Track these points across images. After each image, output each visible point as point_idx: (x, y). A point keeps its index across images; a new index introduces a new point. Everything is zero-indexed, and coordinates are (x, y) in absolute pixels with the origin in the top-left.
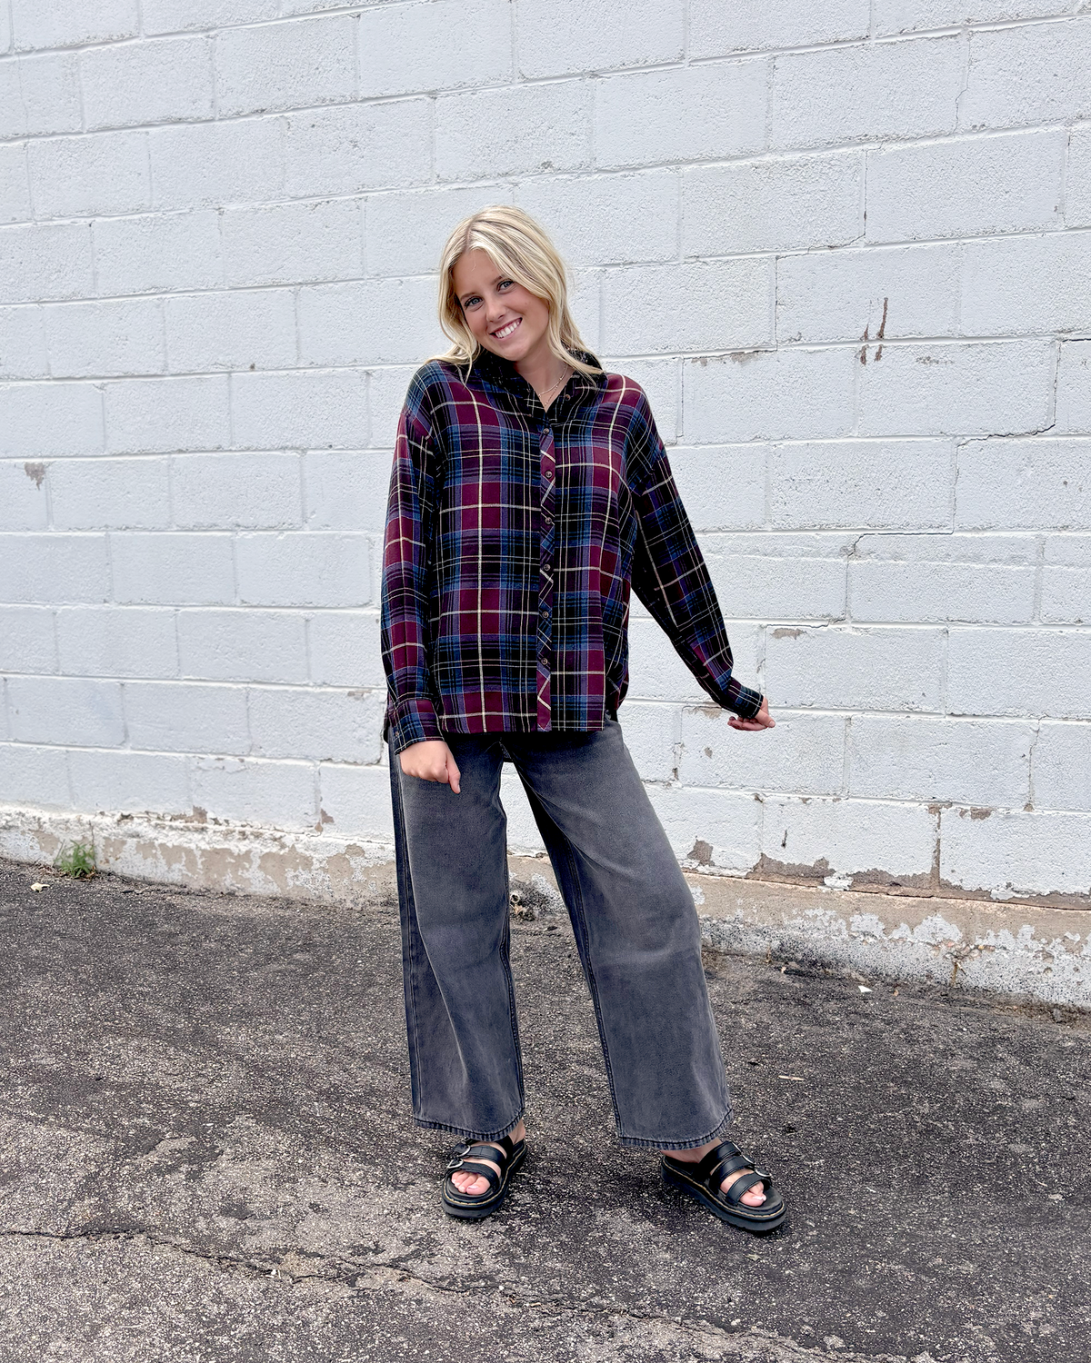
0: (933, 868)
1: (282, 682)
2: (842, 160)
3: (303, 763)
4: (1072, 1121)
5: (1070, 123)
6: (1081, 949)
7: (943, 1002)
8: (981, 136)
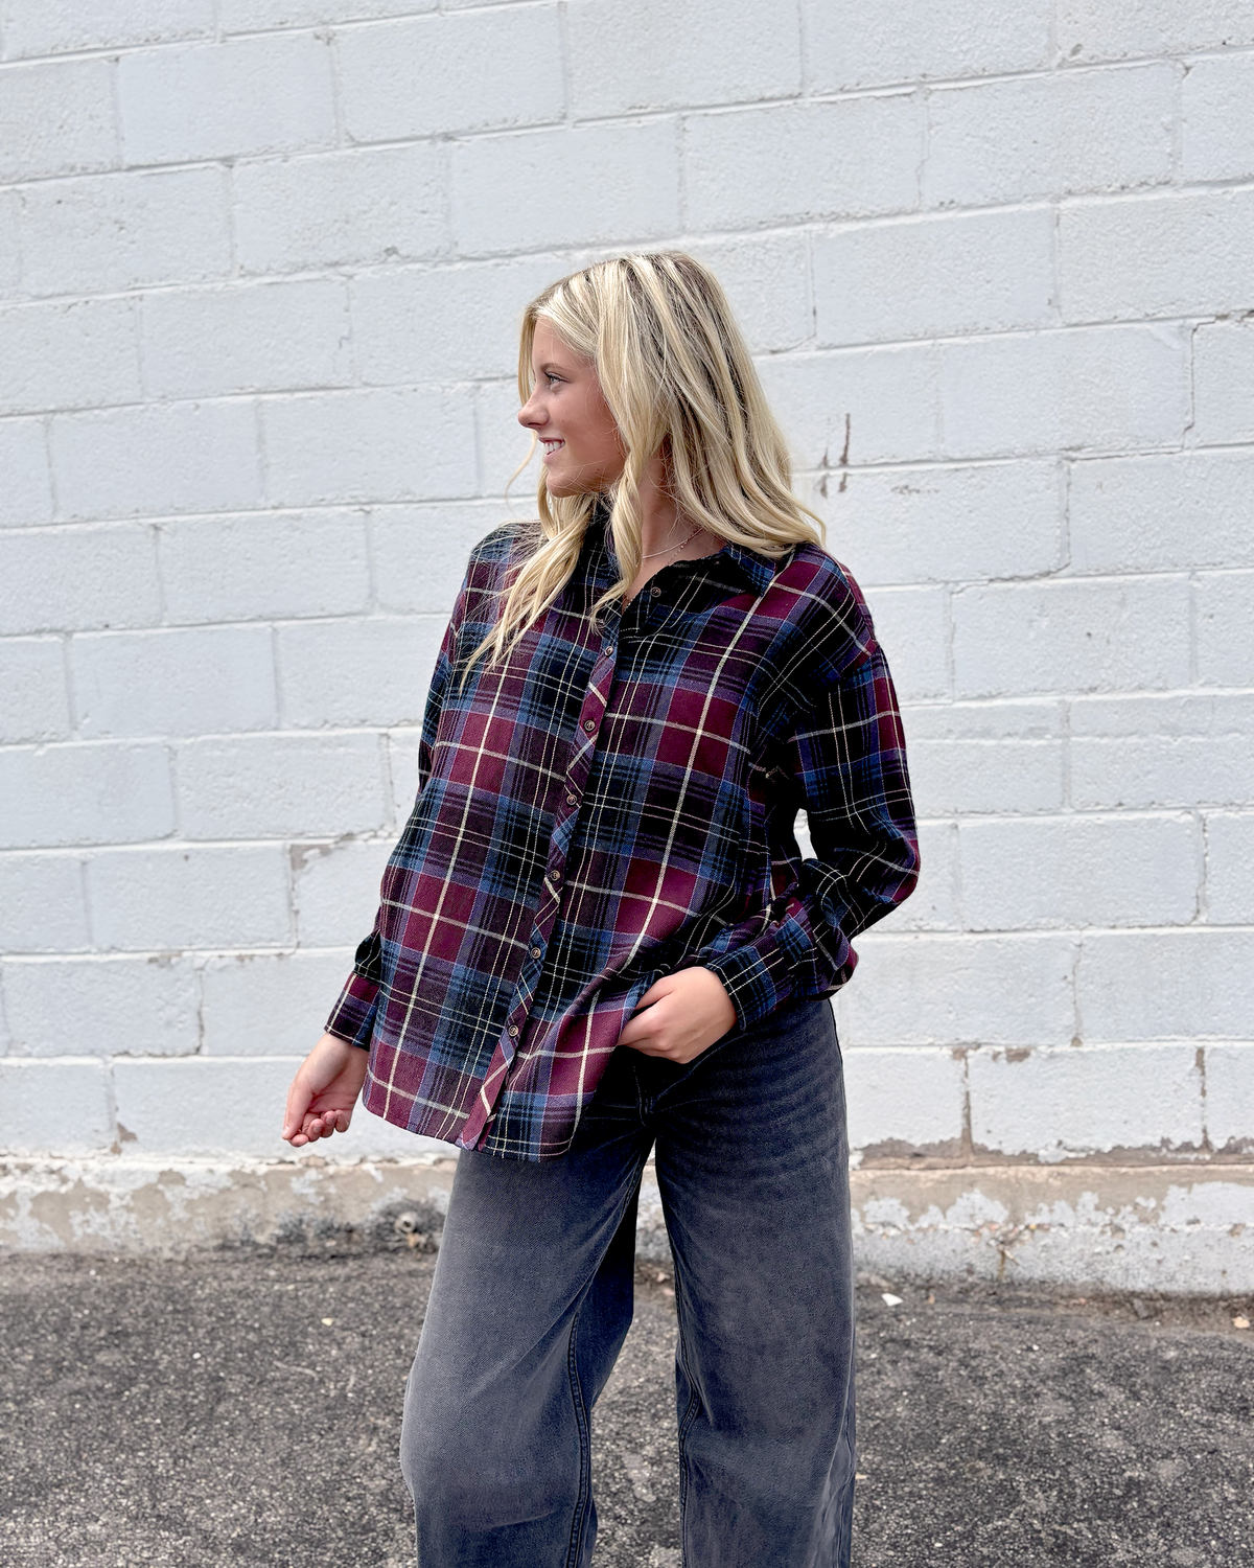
0: (964, 1130)
1: (51, 950)
2: (780, 243)
3: (87, 1061)
5: (1057, 200)
6: (1157, 1217)
7: (992, 1305)
8: (950, 214)
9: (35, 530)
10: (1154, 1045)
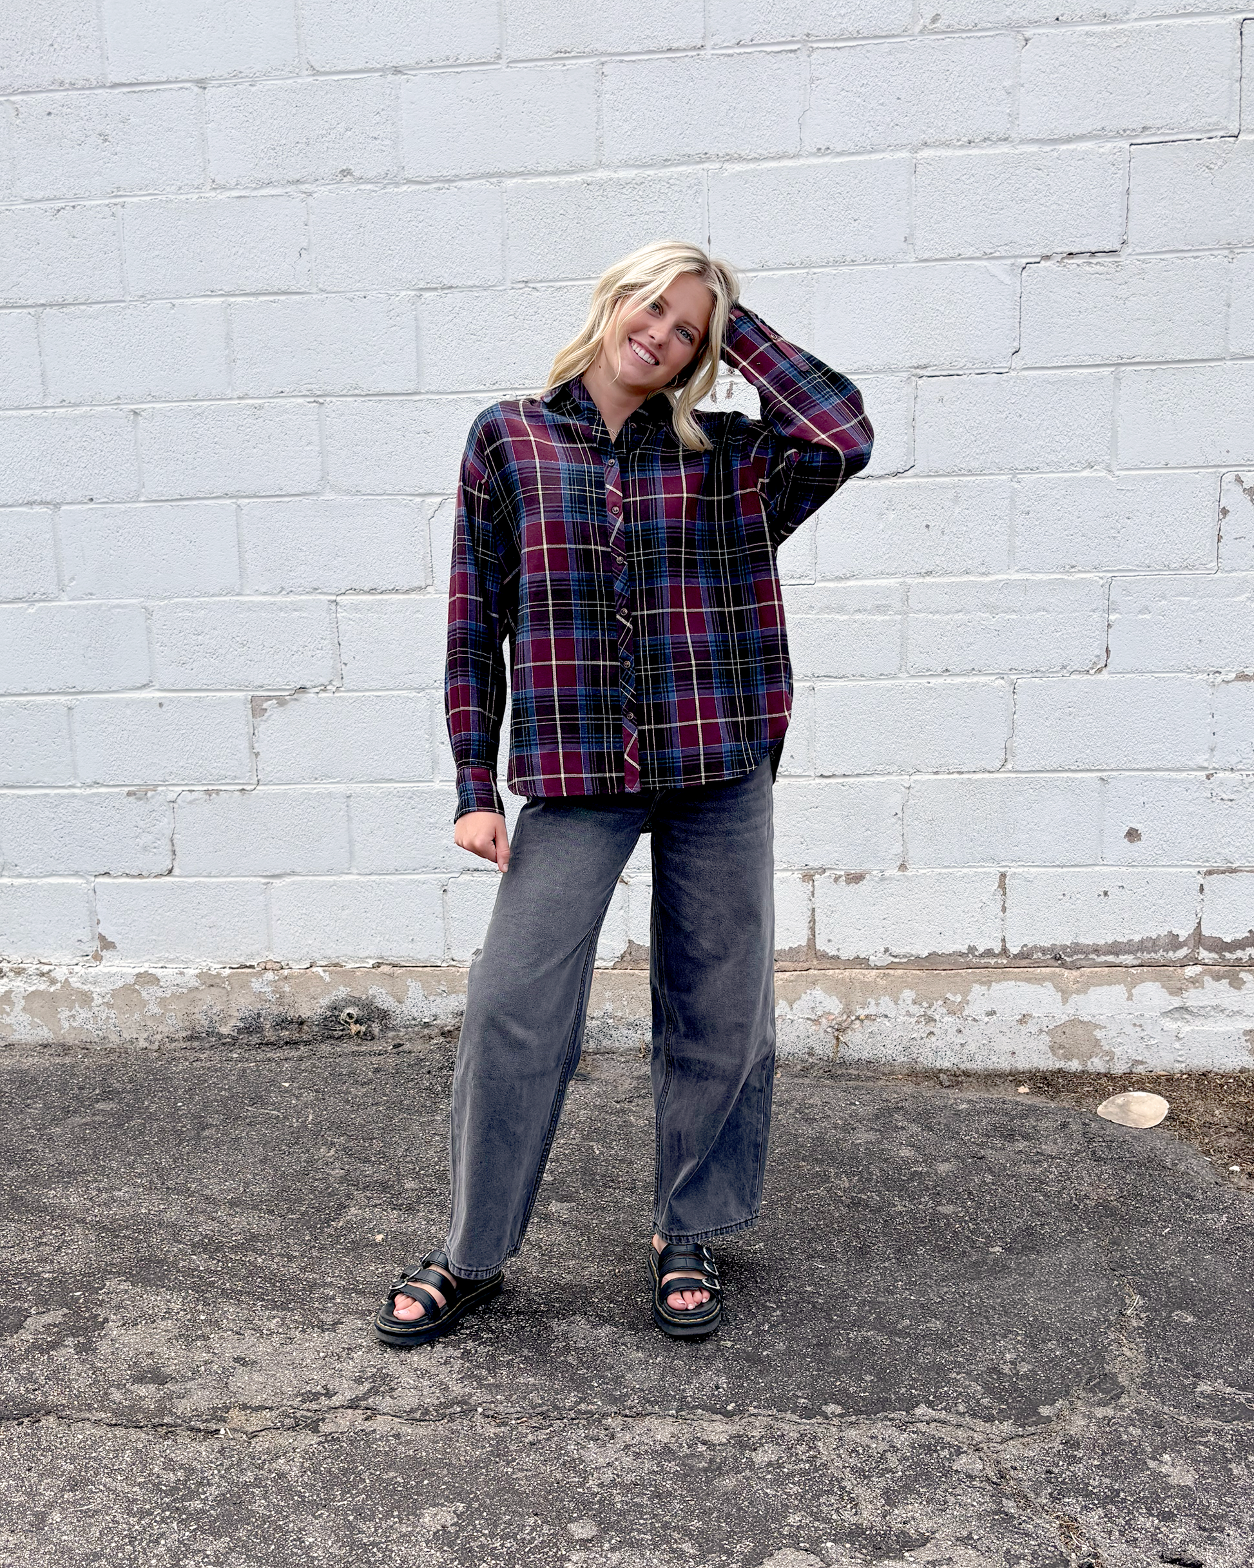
0: (809, 940)
1: (40, 784)
2: (682, 179)
3: (72, 880)
4: (989, 1178)
5: (915, 150)
6: (962, 1009)
7: (828, 1079)
8: (826, 159)
9: (28, 412)
10: (965, 870)
